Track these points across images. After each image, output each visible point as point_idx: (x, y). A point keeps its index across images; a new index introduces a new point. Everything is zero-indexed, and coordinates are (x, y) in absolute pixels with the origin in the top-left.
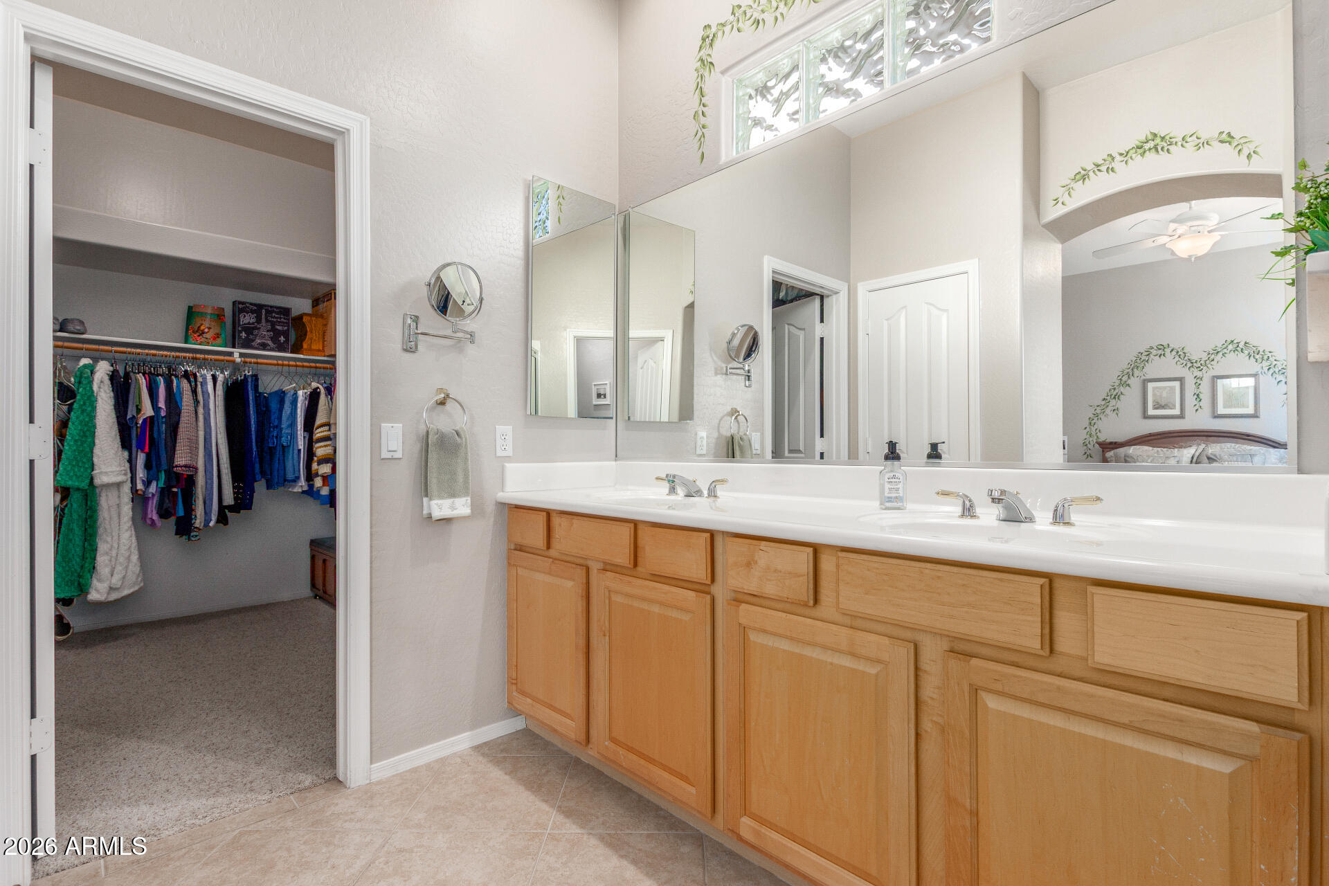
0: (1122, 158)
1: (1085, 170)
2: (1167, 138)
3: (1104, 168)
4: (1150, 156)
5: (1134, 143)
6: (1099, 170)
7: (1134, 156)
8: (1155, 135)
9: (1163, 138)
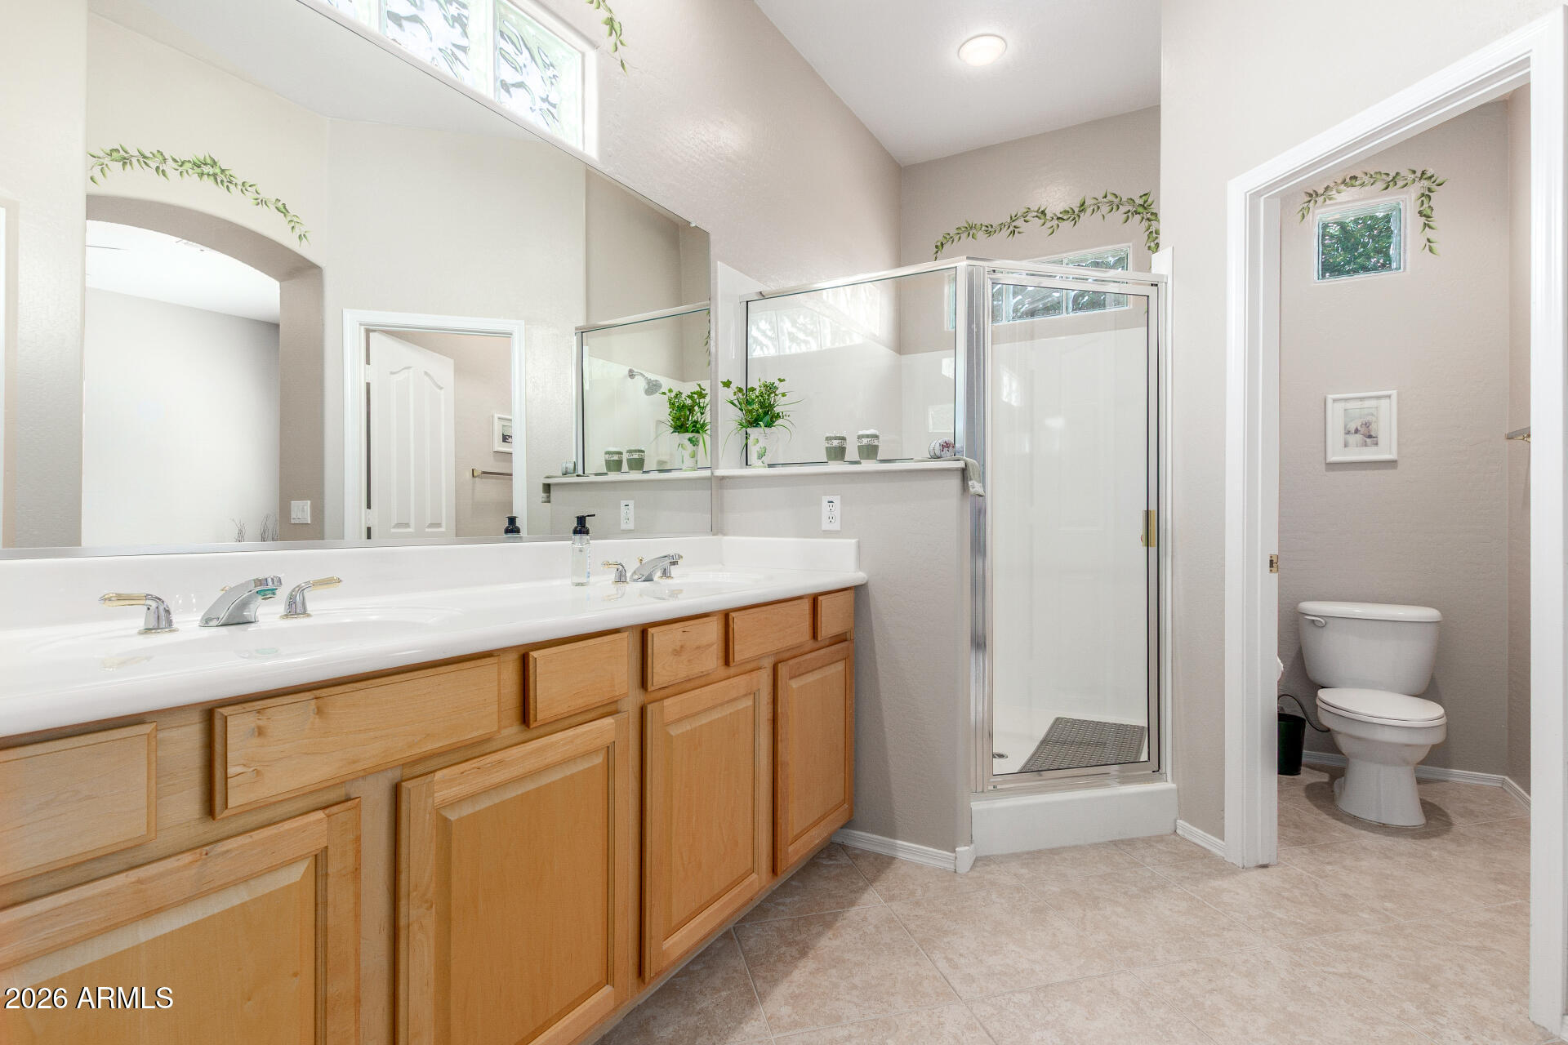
0: (175, 165)
1: (126, 152)
2: (227, 173)
3: (154, 165)
4: (208, 182)
5: (192, 158)
6: (145, 163)
7: (190, 171)
8: (215, 163)
9: (223, 171)
